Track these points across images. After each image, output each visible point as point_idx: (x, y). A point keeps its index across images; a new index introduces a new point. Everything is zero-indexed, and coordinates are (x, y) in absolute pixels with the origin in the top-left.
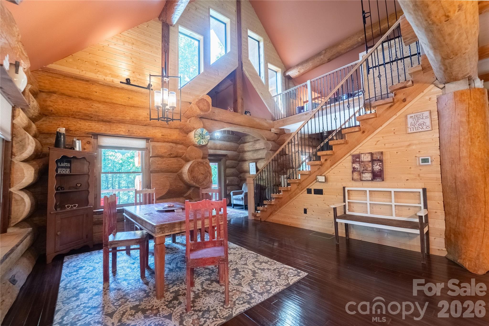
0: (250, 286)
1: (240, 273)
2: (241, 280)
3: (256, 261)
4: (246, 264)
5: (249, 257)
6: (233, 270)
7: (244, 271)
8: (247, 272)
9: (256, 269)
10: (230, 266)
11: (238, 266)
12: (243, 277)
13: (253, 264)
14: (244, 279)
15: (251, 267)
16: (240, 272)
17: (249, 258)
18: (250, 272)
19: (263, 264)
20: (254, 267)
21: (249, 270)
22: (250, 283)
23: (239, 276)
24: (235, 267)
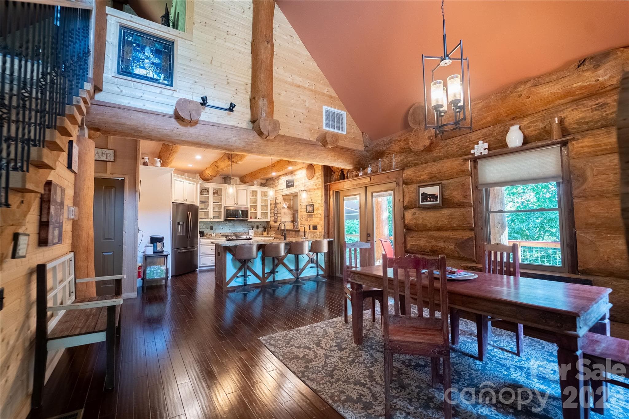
0: (326, 332)
1: (335, 344)
2: (335, 337)
3: (311, 361)
4: (327, 357)
5: (320, 372)
6: (345, 349)
7: (331, 347)
8: (328, 346)
9: (315, 348)
10: (349, 355)
11: (338, 354)
12: (332, 340)
13: (316, 357)
14: (331, 338)
15: (320, 352)
16: (335, 346)
17: (320, 369)
18: (323, 345)
19: (301, 355)
20: (316, 351)
21: (324, 347)
22: (326, 334)
23: (338, 341)
24: (342, 352)
